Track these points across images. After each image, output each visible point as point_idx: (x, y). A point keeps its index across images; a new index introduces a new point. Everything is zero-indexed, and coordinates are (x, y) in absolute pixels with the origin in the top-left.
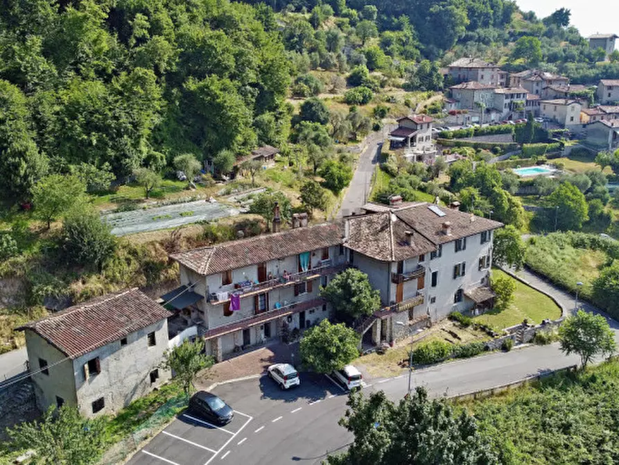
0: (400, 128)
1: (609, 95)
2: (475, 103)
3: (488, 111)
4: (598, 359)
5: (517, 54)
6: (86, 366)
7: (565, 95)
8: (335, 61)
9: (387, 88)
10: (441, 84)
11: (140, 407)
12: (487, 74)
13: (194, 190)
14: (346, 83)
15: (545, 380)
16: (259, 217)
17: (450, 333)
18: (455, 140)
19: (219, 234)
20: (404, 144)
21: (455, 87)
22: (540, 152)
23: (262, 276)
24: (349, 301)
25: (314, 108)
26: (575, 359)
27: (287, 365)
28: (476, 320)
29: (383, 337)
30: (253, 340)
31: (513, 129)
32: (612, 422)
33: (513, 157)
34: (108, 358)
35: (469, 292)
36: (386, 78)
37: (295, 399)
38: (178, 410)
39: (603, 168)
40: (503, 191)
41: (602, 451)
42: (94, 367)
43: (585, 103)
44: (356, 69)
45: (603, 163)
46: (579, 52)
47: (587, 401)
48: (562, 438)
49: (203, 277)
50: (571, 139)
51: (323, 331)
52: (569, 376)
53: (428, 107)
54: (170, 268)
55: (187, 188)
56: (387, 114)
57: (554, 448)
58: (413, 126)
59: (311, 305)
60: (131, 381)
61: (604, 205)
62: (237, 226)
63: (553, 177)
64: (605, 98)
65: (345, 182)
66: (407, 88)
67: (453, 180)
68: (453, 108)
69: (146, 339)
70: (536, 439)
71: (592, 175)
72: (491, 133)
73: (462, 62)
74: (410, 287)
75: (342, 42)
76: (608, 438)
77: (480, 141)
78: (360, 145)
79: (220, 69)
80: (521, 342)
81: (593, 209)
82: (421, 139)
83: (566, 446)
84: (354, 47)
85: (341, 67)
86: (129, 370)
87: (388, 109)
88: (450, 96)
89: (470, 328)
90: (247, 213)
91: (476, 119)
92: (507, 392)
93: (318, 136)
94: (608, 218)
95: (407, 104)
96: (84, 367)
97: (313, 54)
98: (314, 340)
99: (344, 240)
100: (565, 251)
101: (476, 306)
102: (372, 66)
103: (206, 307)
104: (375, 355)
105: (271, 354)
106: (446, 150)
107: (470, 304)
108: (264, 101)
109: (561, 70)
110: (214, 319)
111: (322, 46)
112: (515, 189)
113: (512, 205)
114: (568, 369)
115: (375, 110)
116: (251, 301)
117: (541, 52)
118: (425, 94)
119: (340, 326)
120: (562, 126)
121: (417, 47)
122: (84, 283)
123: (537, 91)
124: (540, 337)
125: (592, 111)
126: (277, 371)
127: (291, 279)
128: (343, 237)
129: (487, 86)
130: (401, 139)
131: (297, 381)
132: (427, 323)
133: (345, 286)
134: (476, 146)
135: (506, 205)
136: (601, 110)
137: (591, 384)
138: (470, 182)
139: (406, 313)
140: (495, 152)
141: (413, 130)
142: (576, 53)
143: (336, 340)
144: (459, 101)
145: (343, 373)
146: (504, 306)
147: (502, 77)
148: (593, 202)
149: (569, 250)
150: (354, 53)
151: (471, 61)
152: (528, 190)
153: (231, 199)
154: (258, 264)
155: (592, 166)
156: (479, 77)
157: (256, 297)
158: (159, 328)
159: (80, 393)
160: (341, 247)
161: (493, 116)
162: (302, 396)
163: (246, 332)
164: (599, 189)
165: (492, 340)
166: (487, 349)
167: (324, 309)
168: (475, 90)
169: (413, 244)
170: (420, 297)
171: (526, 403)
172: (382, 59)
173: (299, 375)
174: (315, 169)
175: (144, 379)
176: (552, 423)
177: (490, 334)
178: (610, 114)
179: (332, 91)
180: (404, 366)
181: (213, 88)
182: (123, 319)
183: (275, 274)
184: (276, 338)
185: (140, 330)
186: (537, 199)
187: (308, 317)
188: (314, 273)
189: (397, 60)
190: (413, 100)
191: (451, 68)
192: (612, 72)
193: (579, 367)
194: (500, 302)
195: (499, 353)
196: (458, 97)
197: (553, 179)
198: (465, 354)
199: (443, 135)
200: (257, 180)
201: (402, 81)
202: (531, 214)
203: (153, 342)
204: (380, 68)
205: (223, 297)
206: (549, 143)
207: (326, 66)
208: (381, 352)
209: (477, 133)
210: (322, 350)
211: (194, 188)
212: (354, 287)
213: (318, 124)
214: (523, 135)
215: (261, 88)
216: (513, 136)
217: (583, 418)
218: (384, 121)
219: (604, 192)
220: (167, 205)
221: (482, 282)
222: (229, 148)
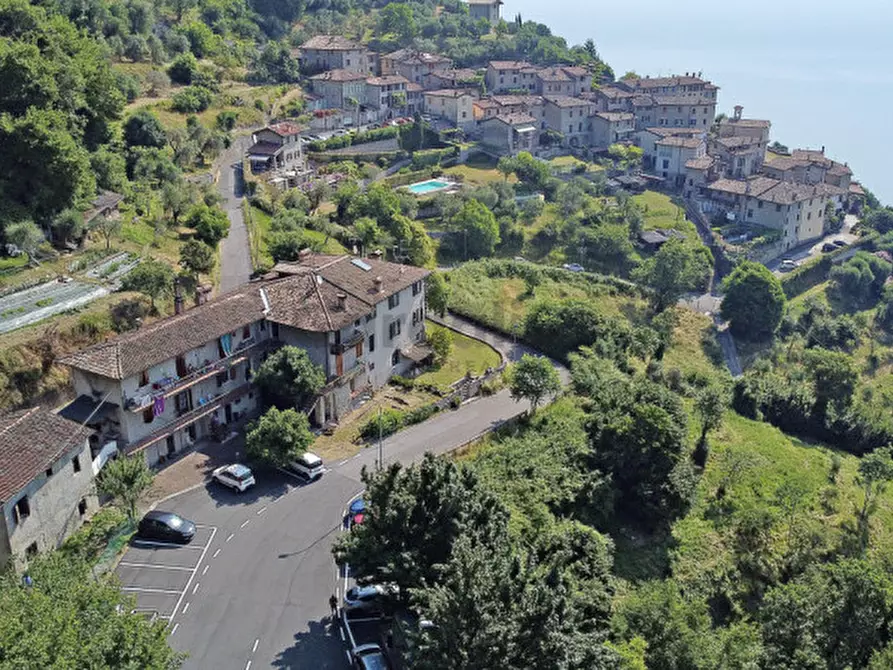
0: (260, 143)
1: (502, 82)
2: (346, 99)
3: (363, 109)
4: (546, 400)
5: (386, 27)
6: (17, 507)
7: (451, 84)
8: (146, 47)
9: (225, 83)
10: (297, 74)
11: (77, 545)
12: (354, 58)
13: (37, 268)
14: (170, 81)
15: (502, 431)
16: (139, 295)
17: (395, 399)
18: (331, 153)
19: (99, 325)
20: (268, 165)
21: (315, 77)
22: (433, 161)
23: (182, 370)
24: (292, 383)
25: (144, 128)
26: (524, 405)
27: (236, 465)
28: (418, 381)
29: (327, 416)
30: (178, 447)
31: (398, 132)
32: (567, 459)
33: (403, 170)
34: (36, 495)
35: (406, 351)
36: (221, 69)
37: (255, 499)
38: (127, 538)
39: (507, 176)
40: (402, 218)
41: (563, 488)
42: (23, 507)
43: (475, 92)
44: (179, 58)
45: (507, 171)
46: (459, 22)
47: (544, 443)
48: (528, 483)
49: (117, 382)
50: (465, 141)
51: (273, 421)
52: (522, 423)
53: (287, 108)
54: (48, 376)
55: (28, 267)
56: (237, 122)
57: (521, 493)
58: (276, 140)
59: (236, 396)
60: (61, 517)
61: (515, 221)
62: (115, 310)
63: (453, 192)
64: (498, 86)
65: (223, 232)
66: (252, 80)
67: (341, 209)
68: (317, 107)
69: (70, 466)
70: (505, 489)
71: (497, 187)
72: (373, 139)
73: (315, 42)
74: (349, 356)
75: (151, 19)
76: (566, 475)
77: (361, 151)
78: (211, 171)
79: (38, 98)
80: (467, 397)
81: (503, 227)
82: (290, 156)
83: (533, 489)
84: (167, 23)
85: (155, 56)
86: (57, 505)
87: (237, 115)
88: (310, 89)
89: (414, 390)
90: (120, 290)
91: (348, 121)
92: (468, 450)
93: (160, 168)
94: (520, 237)
95: (258, 106)
96: (14, 510)
97: (112, 38)
98: (264, 433)
99: (265, 312)
100: (481, 284)
101: (415, 365)
102: (198, 51)
103: (123, 416)
104: (322, 438)
105: (207, 458)
106: (322, 168)
107: (409, 363)
108: (94, 135)
109: (442, 47)
110: (133, 428)
111: (124, 28)
112: (414, 213)
113: (417, 235)
114: (519, 416)
115: (218, 118)
116: (172, 402)
117: (415, 23)
118: (279, 89)
119: (290, 412)
120: (454, 124)
121: (253, 20)
123: (417, 79)
124: (486, 388)
125: (485, 104)
126: (229, 475)
128: (264, 309)
129: (353, 75)
130: (265, 159)
131: (252, 480)
132: (369, 392)
133: (284, 365)
134: (357, 159)
135: (409, 236)
136: (497, 102)
137: (543, 426)
138: (363, 212)
139: (348, 385)
140: (381, 164)
141: (277, 145)
142: (455, 24)
143: (290, 428)
144: (322, 97)
145: (303, 463)
146: (443, 361)
147: (372, 61)
148: (503, 219)
149: (485, 281)
150: (171, 34)
151: (331, 40)
152: (428, 212)
153: (89, 273)
154: (177, 357)
155: (494, 174)
156: (345, 62)
157: (177, 397)
158: (82, 450)
159: (12, 541)
160: (262, 322)
161: (370, 115)
162: (262, 495)
163: (170, 440)
164: (508, 202)
165: (441, 399)
166: (436, 410)
167: (251, 396)
168: (343, 82)
169: (347, 309)
170: (361, 366)
171: (490, 457)
172: (210, 41)
173: (254, 473)
174: (176, 215)
175: (73, 514)
176: (517, 471)
177: (437, 393)
178: (506, 106)
179: (151, 94)
180: (358, 444)
181: (39, 127)
182: (39, 447)
183: (195, 365)
184: (203, 439)
185: (64, 456)
186: (440, 222)
187: (235, 408)
188: (239, 356)
189: (229, 40)
190: (264, 99)
191: (305, 50)
192: (501, 50)
193: (529, 413)
194: (438, 357)
195: (449, 412)
196: (322, 90)
197: (454, 194)
198: (416, 419)
199: (313, 148)
200: (114, 244)
201: (243, 72)
202: (437, 242)
203: (77, 468)
204: (211, 54)
205: (145, 401)
206: (442, 148)
207: (134, 54)
208: (328, 433)
209: (356, 141)
210: (276, 440)
211: (37, 265)
212: (295, 365)
213: (154, 149)
214: (413, 139)
215: (89, 115)
216: (399, 141)
217: (542, 461)
218: (234, 131)
219: (513, 207)
220: (10, 293)
221: (418, 338)
222: (70, 206)
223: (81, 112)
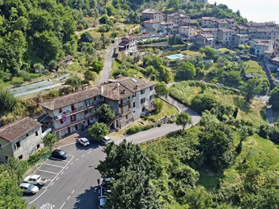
0: (123, 42)
1: (205, 23)
2: (153, 29)
3: (159, 32)
4: (188, 127)
5: (169, 6)
6: (16, 144)
7: (188, 24)
8: (94, 12)
9: (117, 24)
10: (139, 21)
11: (35, 157)
12: (157, 16)
13: (42, 77)
14: (99, 23)
15: (170, 135)
16: (69, 86)
17: (141, 122)
18: (145, 45)
19: (55, 94)
20: (124, 48)
21: (145, 22)
22: (178, 48)
23: (73, 109)
24: (104, 115)
25: (86, 36)
26: (180, 127)
27: (84, 138)
28: (149, 117)
29: (117, 126)
30: (71, 131)
31: (168, 39)
32: (190, 146)
33: (168, 51)
34: (23, 141)
35: (147, 108)
36: (116, 19)
37: (88, 149)
38: (49, 156)
39: (202, 54)
40: (163, 66)
41: (186, 155)
42: (18, 145)
43: (195, 27)
44: (103, 16)
45: (202, 52)
46: (194, 4)
47: (183, 140)
48: (174, 152)
49: (52, 111)
50: (190, 42)
51: (96, 126)
52: (179, 133)
53: (134, 31)
54: (38, 108)
55: (40, 76)
56: (117, 36)
57: (172, 155)
58: (127, 41)
59: (91, 117)
60: (31, 148)
61: (202, 69)
62: (61, 90)
63: (183, 58)
64: (204, 25)
65: (101, 69)
66: (125, 23)
67: (144, 63)
68: (144, 31)
69: (34, 134)
70: (166, 153)
71: (197, 58)
72: (160, 41)
73: (147, 11)
74: (126, 108)
75: (96, 4)
76: (188, 151)
77: (155, 45)
78: (106, 50)
79: (48, 28)
80: (164, 123)
81: (197, 71)
82: (131, 46)
83: (175, 154)
84: (101, 5)
85: (96, 15)
86: (30, 145)
87: (118, 33)
88: (143, 25)
89: (147, 120)
90: (65, 84)
91: (154, 35)
92: (158, 140)
93: (89, 49)
94: (203, 74)
95: (125, 30)
96: (15, 145)
97: (84, 10)
98: (93, 129)
99: (101, 93)
100: (186, 88)
101: (149, 112)
102: (110, 14)
103: (54, 121)
104: (115, 132)
105: (79, 135)
106: (141, 50)
107: (148, 112)
108: (66, 38)
109: (187, 12)
110: (57, 125)
111: (88, 7)
112: (168, 65)
113: (167, 71)
114: (178, 131)
115: (112, 34)
116: (70, 118)
117: (179, 5)
118: (133, 25)
119: (102, 124)
120: (187, 37)
121: (128, 4)
122: (6, 116)
123: (178, 22)
124: (171, 121)
125: (198, 31)
126: (82, 141)
127: (83, 109)
128: (101, 92)
129: (158, 21)
130: (123, 47)
131: (88, 143)
132: (132, 120)
133: (103, 110)
134: (153, 48)
135: (165, 72)
136: (202, 30)
137: (185, 135)
138: (151, 64)
139: (125, 117)
140: (161, 49)
141: (128, 43)
142: (193, 5)
143: (101, 128)
144: (146, 28)
145: (104, 139)
146: (160, 112)
147: (164, 17)
148: (198, 68)
149: (188, 87)
150: (102, 8)
151: (151, 10)
152: (174, 64)
153: (57, 79)
154: (71, 105)
155: (197, 53)
156: (154, 17)
157: (71, 116)
158: (39, 130)
159: (14, 154)
160: (100, 96)
161: (161, 34)
162: (91, 148)
163: (69, 129)
164: (200, 62)
165: (154, 124)
166: (153, 127)
167: (96, 118)
168: (153, 23)
169: (125, 93)
170: (129, 111)
171: (164, 143)
172: (114, 10)
173: (89, 141)
174: (89, 63)
175: (35, 148)
176: (171, 148)
177: (154, 122)
178: (205, 31)
179: (94, 26)
180: (125, 135)
181: (46, 36)
182: (26, 128)
183: (77, 107)
184: (80, 130)
185: (32, 131)
186: (177, 68)
187: (91, 121)
188: (91, 106)
189: (120, 10)
190: (127, 29)
191: (143, 13)
192: (207, 13)
193: (182, 130)
194: (158, 110)
195: (157, 128)
196: (146, 26)
197: (183, 59)
198: (145, 129)
199: (140, 44)
200: (67, 71)
201: (123, 20)
202: (175, 74)
203: (37, 135)
204: (113, 15)
205: (60, 117)
206: (182, 44)
207: (90, 15)
208: (117, 131)
209: (154, 42)
210: (96, 131)
211: (42, 76)
212: (106, 110)
213: (88, 43)
214: (172, 41)
215: (65, 33)
216: (168, 42)
217: (181, 145)
218: (116, 38)
219: (202, 64)
220: (33, 83)
221: (151, 104)
222: (55, 59)
223: (61, 32)
